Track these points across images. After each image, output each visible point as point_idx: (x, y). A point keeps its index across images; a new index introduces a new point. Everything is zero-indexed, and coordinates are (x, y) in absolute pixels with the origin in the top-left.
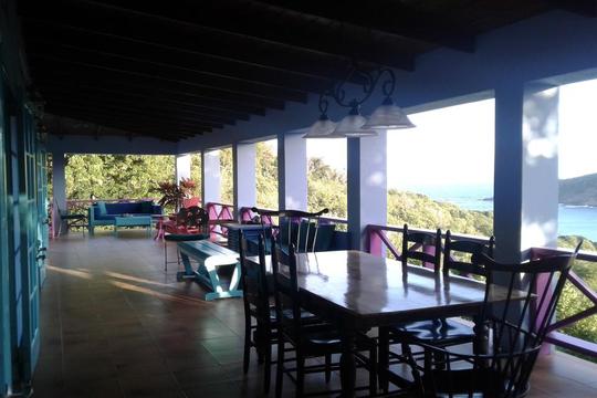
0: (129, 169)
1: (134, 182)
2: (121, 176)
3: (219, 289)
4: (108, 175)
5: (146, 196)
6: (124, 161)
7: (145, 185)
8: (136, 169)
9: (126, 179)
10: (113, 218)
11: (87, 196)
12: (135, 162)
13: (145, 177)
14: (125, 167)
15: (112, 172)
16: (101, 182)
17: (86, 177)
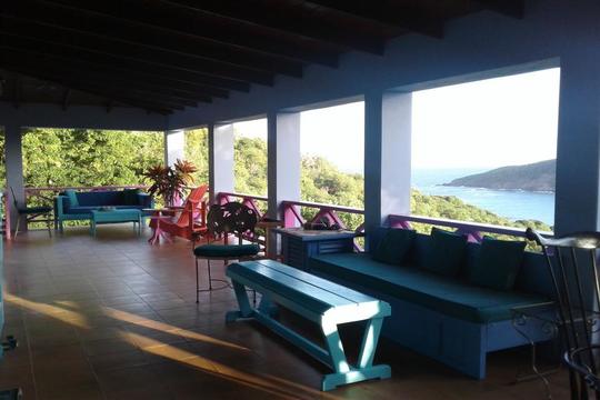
0: (91, 151)
1: (97, 165)
2: (82, 158)
3: (343, 367)
4: (67, 156)
5: (111, 180)
6: (86, 141)
7: (110, 169)
8: (99, 150)
9: (88, 162)
10: (89, 212)
11: (43, 179)
12: (98, 142)
13: (110, 160)
14: (87, 148)
15: (71, 153)
16: (59, 165)
17: (42, 158)
